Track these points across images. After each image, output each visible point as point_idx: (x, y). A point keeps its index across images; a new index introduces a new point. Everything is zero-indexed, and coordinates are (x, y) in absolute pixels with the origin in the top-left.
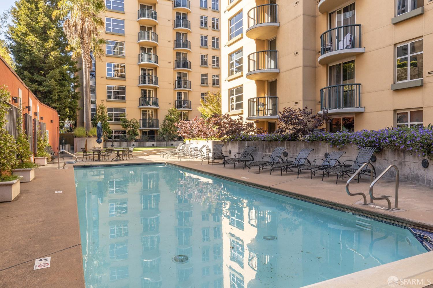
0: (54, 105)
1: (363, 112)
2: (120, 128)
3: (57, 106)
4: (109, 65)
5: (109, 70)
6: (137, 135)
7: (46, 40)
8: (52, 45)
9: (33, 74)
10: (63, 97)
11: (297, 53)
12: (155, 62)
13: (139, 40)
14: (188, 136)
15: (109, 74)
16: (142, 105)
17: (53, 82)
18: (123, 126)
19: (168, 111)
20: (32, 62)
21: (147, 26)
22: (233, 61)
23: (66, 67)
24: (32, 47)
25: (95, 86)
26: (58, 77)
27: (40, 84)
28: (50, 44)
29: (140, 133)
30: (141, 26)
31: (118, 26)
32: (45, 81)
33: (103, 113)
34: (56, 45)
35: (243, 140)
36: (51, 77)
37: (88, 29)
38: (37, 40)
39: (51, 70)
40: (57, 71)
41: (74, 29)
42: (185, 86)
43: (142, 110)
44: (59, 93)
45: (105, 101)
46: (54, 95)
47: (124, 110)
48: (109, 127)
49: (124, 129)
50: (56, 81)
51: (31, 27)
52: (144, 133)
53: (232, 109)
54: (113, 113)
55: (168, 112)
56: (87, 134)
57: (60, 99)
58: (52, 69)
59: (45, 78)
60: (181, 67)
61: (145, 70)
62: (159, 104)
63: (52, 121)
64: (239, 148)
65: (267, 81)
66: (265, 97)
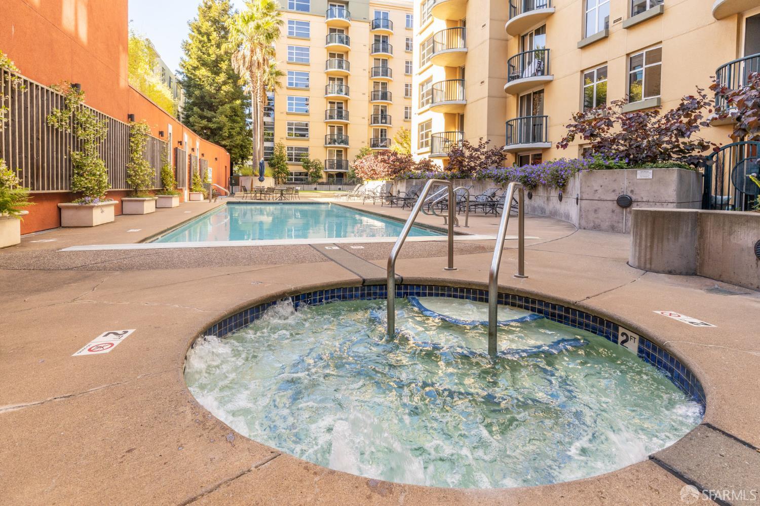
0: (224, 143)
1: (550, 148)
2: (301, 169)
3: (228, 144)
4: (290, 99)
5: (290, 104)
6: (320, 177)
7: (217, 73)
8: (223, 79)
9: (202, 110)
10: (234, 134)
11: (482, 82)
12: (346, 94)
13: (327, 69)
14: (365, 176)
15: (289, 109)
16: (330, 143)
17: (223, 119)
18: (304, 167)
19: (361, 150)
20: (202, 97)
21: (337, 53)
22: (425, 91)
23: (238, 102)
24: (203, 81)
25: (274, 123)
26: (229, 112)
27: (209, 120)
28: (222, 77)
29: (324, 176)
30: (330, 54)
31: (302, 54)
32: (215, 117)
33: (281, 152)
34: (229, 78)
35: (410, 178)
36: (221, 113)
37: (257, 62)
38: (209, 74)
39: (222, 105)
40: (227, 106)
41: (242, 61)
42: (384, 121)
43: (328, 149)
44: (230, 130)
45: (285, 139)
46: (224, 131)
47: (306, 149)
48: (287, 168)
49: (305, 171)
50: (227, 117)
51: (203, 61)
52: (330, 176)
53: (422, 147)
54: (294, 152)
55: (360, 152)
56: (253, 173)
57: (230, 136)
58: (223, 103)
59: (215, 114)
60: (378, 99)
61: (334, 103)
62: (350, 142)
63: (216, 159)
64: (407, 187)
65: (459, 114)
66: (455, 132)
